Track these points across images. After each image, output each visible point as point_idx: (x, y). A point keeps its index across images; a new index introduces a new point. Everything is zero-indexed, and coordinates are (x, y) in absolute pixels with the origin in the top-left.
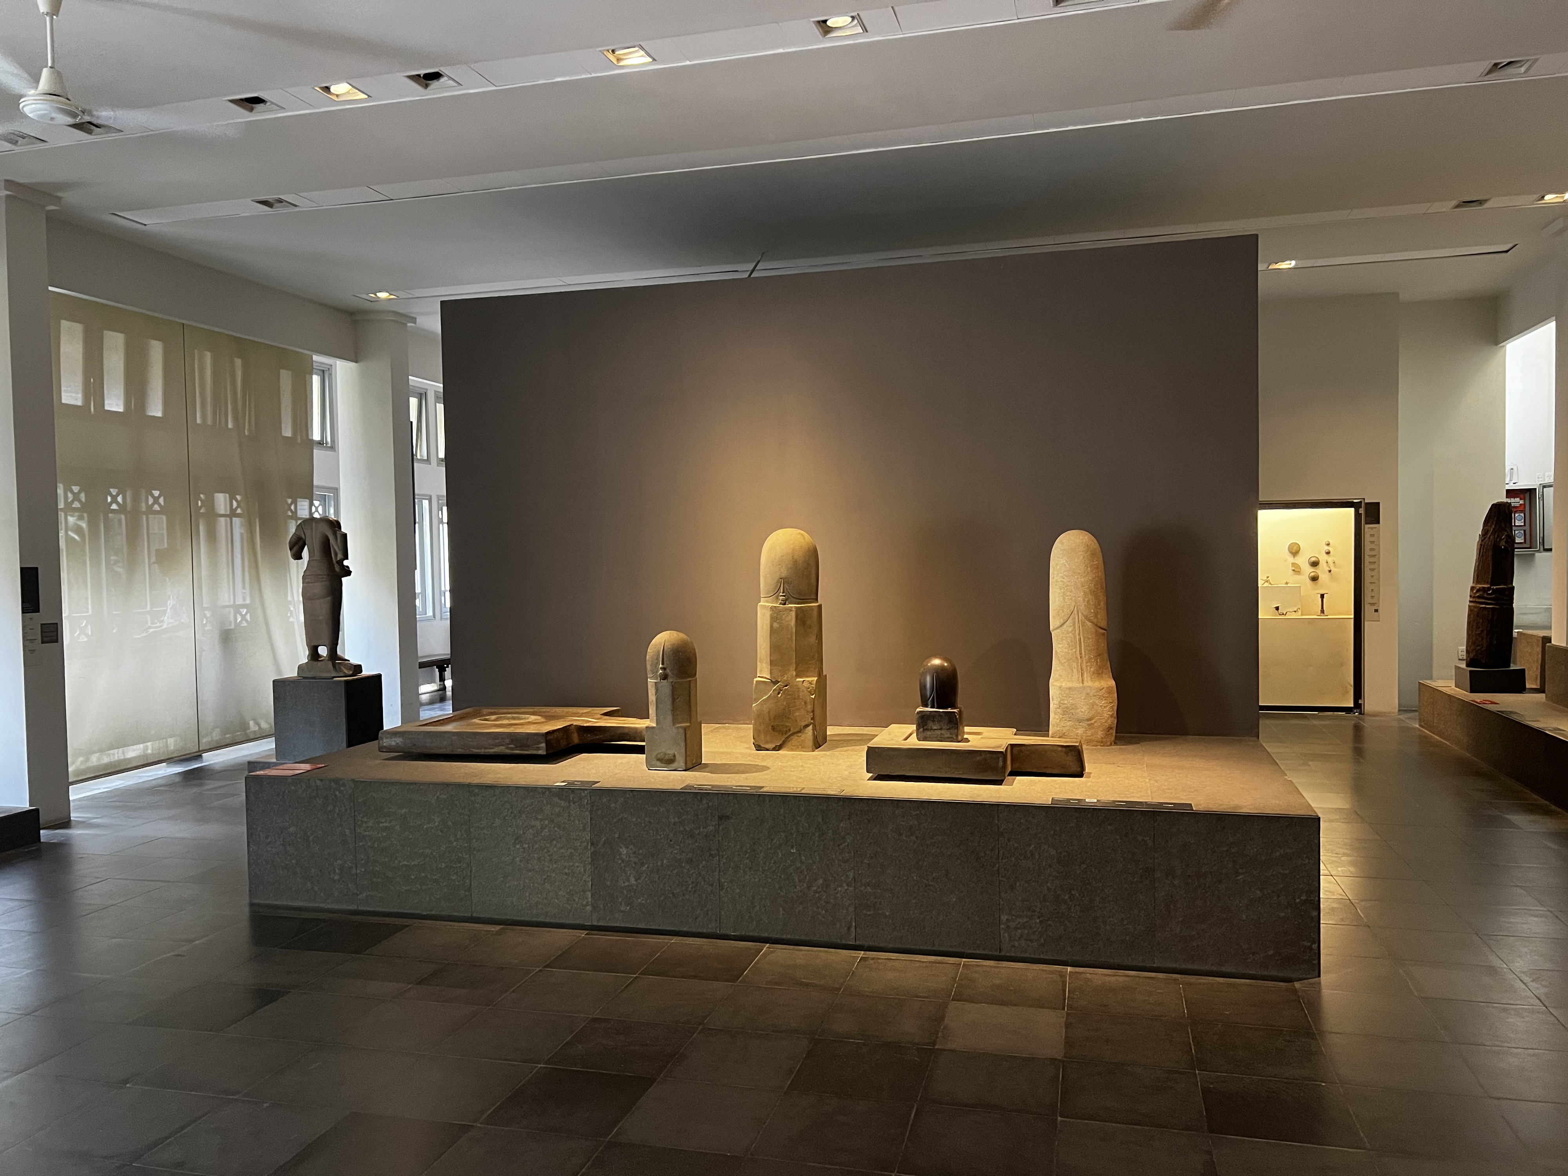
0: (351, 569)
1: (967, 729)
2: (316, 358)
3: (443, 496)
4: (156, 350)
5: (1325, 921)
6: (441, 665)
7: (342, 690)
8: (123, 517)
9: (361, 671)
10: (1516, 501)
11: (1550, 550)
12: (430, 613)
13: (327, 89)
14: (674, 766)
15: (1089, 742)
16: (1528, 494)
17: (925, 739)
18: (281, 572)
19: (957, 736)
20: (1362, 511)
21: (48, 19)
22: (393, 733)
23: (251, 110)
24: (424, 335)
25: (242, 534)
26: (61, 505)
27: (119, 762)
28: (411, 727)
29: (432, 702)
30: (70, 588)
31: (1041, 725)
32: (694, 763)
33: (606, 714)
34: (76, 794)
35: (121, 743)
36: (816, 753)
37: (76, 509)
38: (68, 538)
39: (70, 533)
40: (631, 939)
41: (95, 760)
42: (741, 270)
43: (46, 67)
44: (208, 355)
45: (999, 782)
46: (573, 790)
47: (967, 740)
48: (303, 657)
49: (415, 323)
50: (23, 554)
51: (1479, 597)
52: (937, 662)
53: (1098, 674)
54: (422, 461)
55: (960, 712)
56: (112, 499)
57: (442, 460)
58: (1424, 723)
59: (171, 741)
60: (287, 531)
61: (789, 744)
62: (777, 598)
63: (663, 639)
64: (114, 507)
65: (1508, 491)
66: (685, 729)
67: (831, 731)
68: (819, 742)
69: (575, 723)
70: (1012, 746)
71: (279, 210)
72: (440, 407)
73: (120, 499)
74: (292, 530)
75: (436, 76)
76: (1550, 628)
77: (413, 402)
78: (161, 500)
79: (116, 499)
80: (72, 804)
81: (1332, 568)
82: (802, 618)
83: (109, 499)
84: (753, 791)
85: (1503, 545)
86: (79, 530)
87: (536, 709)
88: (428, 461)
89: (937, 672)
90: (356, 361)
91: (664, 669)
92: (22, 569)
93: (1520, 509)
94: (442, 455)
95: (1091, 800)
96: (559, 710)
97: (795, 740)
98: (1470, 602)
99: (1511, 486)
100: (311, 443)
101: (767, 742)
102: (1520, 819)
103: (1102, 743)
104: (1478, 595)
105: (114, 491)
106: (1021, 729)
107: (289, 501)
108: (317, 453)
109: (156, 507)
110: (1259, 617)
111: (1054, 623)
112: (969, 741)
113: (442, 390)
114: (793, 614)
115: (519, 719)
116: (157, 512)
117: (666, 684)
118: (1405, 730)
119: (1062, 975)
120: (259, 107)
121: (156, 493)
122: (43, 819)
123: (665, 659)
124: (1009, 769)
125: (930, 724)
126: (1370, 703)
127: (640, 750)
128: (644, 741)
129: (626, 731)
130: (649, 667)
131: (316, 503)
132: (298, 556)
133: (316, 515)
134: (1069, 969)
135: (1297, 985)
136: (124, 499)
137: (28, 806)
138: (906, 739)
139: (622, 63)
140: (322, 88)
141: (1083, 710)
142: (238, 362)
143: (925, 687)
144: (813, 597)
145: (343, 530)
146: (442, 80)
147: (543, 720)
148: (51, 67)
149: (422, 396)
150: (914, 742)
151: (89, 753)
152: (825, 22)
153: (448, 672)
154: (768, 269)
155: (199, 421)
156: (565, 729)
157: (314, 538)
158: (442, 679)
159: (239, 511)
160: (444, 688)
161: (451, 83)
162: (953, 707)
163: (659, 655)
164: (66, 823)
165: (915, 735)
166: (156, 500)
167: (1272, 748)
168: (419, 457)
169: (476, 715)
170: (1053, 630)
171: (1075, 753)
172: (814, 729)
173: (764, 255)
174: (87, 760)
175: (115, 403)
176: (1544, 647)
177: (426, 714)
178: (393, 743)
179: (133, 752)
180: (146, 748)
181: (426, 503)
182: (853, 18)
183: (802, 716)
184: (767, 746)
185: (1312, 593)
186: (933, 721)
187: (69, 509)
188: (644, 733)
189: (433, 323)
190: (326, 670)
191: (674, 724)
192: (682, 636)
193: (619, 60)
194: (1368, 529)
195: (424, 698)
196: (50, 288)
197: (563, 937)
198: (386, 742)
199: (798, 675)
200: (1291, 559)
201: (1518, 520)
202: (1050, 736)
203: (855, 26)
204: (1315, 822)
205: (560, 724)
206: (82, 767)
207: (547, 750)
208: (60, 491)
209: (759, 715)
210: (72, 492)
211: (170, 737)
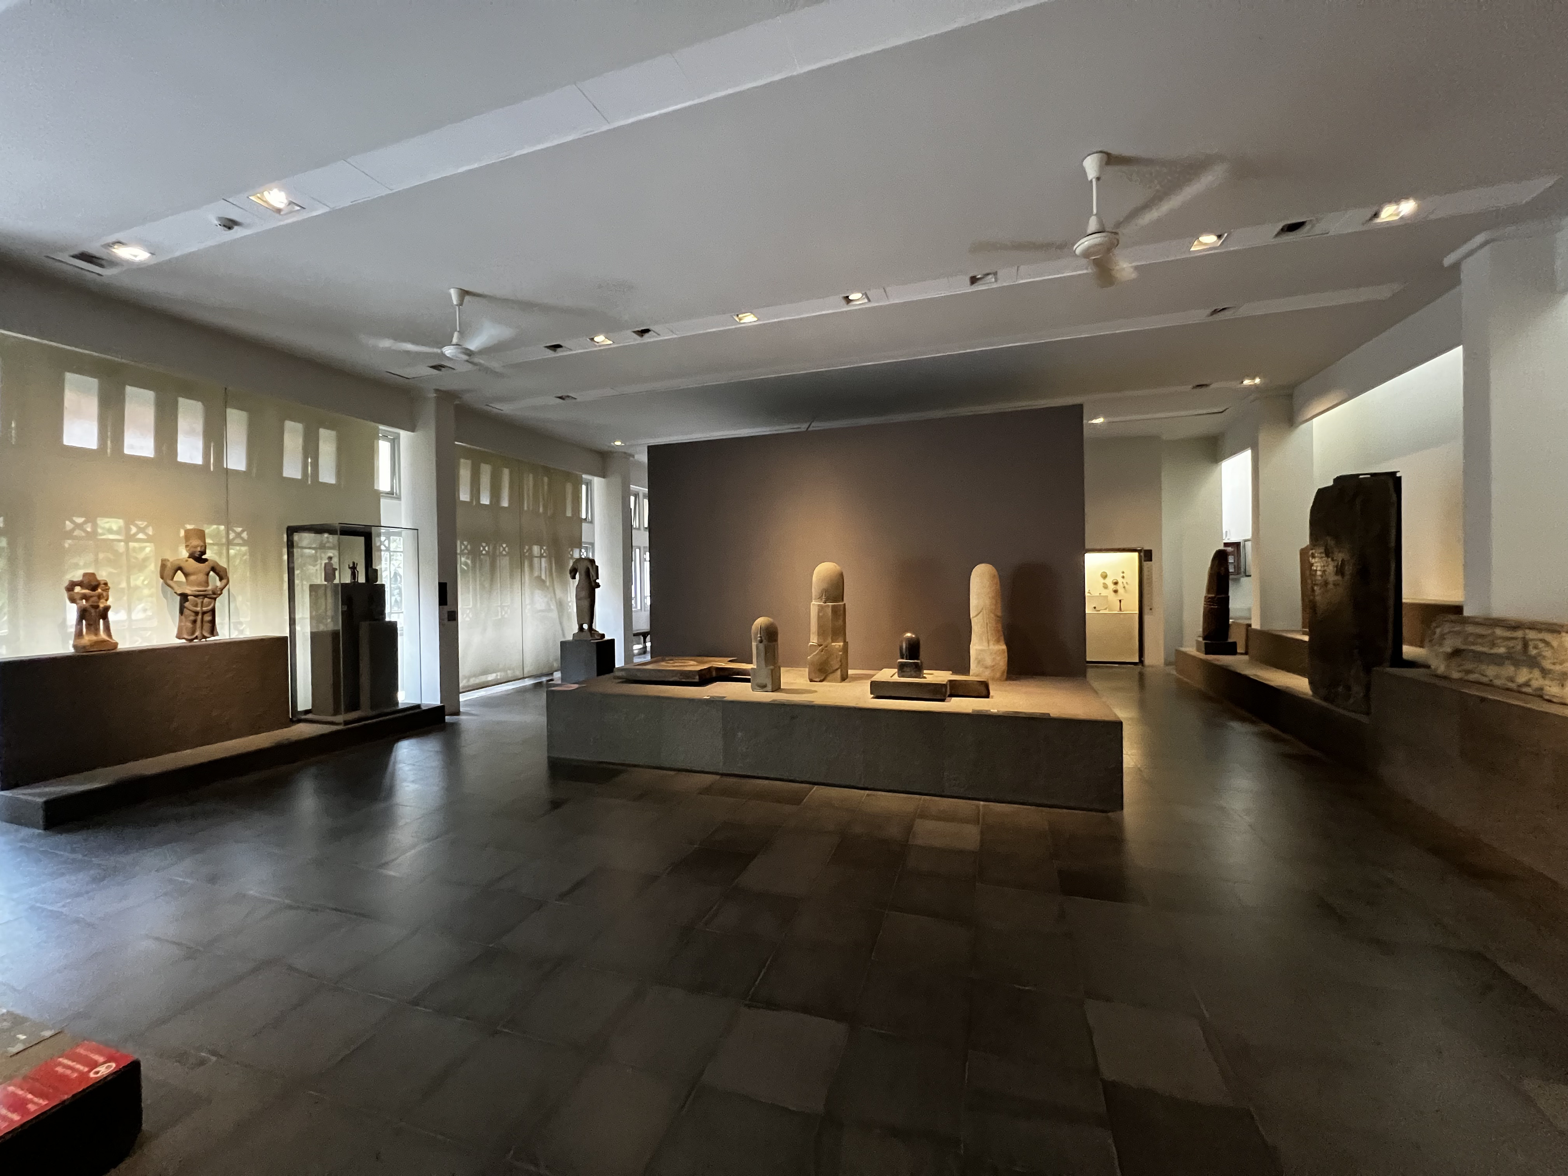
0: (600, 584)
1: (925, 671)
2: (584, 476)
3: (647, 547)
4: (506, 472)
5: (1127, 780)
6: (645, 635)
7: (595, 646)
8: (488, 558)
9: (604, 637)
10: (1229, 549)
11: (1250, 576)
12: (639, 607)
13: (592, 339)
14: (765, 689)
15: (993, 679)
16: (1237, 545)
17: (903, 677)
18: (565, 585)
19: (920, 675)
20: (1142, 554)
21: (457, 308)
22: (620, 669)
23: (555, 351)
24: (639, 463)
25: (546, 567)
26: (458, 551)
27: (484, 683)
28: (628, 666)
29: (639, 654)
30: (462, 594)
31: (966, 670)
32: (777, 688)
33: (730, 661)
34: (463, 698)
35: (485, 672)
36: (843, 684)
37: (465, 554)
38: (462, 569)
39: (462, 566)
40: (744, 781)
41: (473, 681)
42: (803, 427)
43: (456, 330)
44: (531, 476)
45: (943, 700)
46: (713, 701)
47: (925, 678)
48: (576, 629)
49: (634, 457)
50: (440, 575)
51: (1209, 602)
52: (909, 635)
53: (998, 641)
54: (635, 528)
55: (921, 662)
56: (483, 548)
57: (646, 528)
58: (1180, 671)
59: (509, 672)
60: (568, 564)
61: (828, 678)
62: (822, 600)
63: (761, 621)
64: (484, 552)
65: (1225, 543)
66: (772, 670)
67: (850, 672)
68: (844, 678)
69: (714, 666)
70: (950, 681)
71: (568, 401)
72: (646, 502)
73: (487, 548)
74: (571, 564)
75: (647, 331)
76: (1250, 619)
77: (632, 498)
78: (507, 549)
79: (485, 549)
80: (461, 704)
81: (1126, 585)
82: (835, 610)
83: (482, 549)
84: (808, 704)
85: (1222, 573)
86: (466, 564)
87: (693, 658)
88: (639, 529)
89: (909, 641)
90: (604, 477)
91: (761, 637)
92: (439, 583)
93: (1232, 553)
94: (646, 525)
95: (994, 711)
96: (706, 659)
97: (830, 677)
98: (1205, 604)
99: (1225, 541)
100: (582, 521)
101: (816, 678)
102: (1236, 725)
103: (1000, 680)
104: (1209, 601)
105: (484, 544)
106: (955, 672)
107: (570, 549)
108: (584, 525)
109: (504, 553)
110: (1086, 612)
111: (972, 614)
112: (926, 678)
113: (647, 492)
114: (830, 608)
115: (685, 663)
116: (505, 555)
117: (762, 646)
118: (1169, 675)
119: (978, 806)
120: (559, 349)
121: (504, 546)
122: (447, 711)
123: (762, 632)
124: (948, 693)
125: (905, 669)
126: (1148, 661)
127: (748, 681)
128: (750, 676)
129: (740, 670)
130: (753, 636)
131: (583, 550)
132: (574, 578)
133: (583, 557)
134: (982, 803)
135: (1110, 814)
136: (489, 548)
137: (439, 703)
138: (891, 677)
139: (742, 322)
140: (590, 339)
141: (989, 662)
142: (546, 479)
143: (902, 648)
144: (841, 599)
145: (597, 564)
146: (650, 333)
147: (697, 664)
148: (459, 332)
149: (636, 495)
150: (896, 678)
151: (469, 678)
152: (848, 297)
153: (648, 638)
154: (817, 426)
155: (526, 508)
156: (709, 669)
157: (582, 567)
158: (645, 642)
159: (545, 554)
160: (645, 647)
161: (655, 334)
162: (918, 659)
163: (758, 630)
164: (457, 713)
165: (897, 674)
166: (504, 549)
167: (1095, 684)
168: (634, 527)
169: (663, 660)
170: (973, 617)
171: (985, 685)
172: (841, 671)
173: (814, 419)
174: (468, 681)
175: (485, 500)
176: (1247, 630)
177: (637, 660)
178: (621, 675)
179: (491, 677)
180: (497, 675)
181: (638, 551)
182: (863, 295)
183: (835, 664)
184: (816, 680)
185: (1114, 599)
186: (907, 667)
187: (462, 554)
188: (750, 671)
189: (644, 458)
190: (586, 636)
191: (766, 666)
192: (771, 620)
193: (740, 319)
194: (1146, 564)
195: (636, 652)
196: (456, 443)
197: (710, 778)
198: (617, 674)
199: (833, 642)
200: (1102, 581)
201: (1231, 560)
202: (970, 674)
203: (864, 298)
204: (1120, 724)
205: (707, 665)
206: (466, 684)
207: (699, 679)
208: (458, 543)
209: (812, 664)
210: (464, 544)
211: (510, 670)
